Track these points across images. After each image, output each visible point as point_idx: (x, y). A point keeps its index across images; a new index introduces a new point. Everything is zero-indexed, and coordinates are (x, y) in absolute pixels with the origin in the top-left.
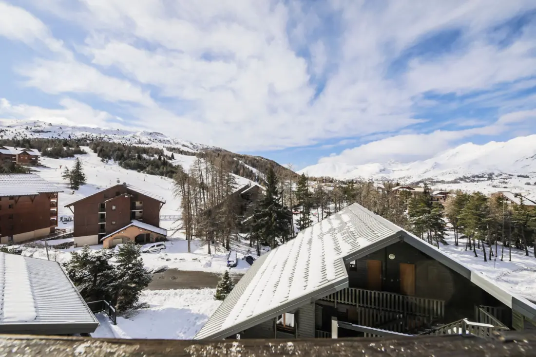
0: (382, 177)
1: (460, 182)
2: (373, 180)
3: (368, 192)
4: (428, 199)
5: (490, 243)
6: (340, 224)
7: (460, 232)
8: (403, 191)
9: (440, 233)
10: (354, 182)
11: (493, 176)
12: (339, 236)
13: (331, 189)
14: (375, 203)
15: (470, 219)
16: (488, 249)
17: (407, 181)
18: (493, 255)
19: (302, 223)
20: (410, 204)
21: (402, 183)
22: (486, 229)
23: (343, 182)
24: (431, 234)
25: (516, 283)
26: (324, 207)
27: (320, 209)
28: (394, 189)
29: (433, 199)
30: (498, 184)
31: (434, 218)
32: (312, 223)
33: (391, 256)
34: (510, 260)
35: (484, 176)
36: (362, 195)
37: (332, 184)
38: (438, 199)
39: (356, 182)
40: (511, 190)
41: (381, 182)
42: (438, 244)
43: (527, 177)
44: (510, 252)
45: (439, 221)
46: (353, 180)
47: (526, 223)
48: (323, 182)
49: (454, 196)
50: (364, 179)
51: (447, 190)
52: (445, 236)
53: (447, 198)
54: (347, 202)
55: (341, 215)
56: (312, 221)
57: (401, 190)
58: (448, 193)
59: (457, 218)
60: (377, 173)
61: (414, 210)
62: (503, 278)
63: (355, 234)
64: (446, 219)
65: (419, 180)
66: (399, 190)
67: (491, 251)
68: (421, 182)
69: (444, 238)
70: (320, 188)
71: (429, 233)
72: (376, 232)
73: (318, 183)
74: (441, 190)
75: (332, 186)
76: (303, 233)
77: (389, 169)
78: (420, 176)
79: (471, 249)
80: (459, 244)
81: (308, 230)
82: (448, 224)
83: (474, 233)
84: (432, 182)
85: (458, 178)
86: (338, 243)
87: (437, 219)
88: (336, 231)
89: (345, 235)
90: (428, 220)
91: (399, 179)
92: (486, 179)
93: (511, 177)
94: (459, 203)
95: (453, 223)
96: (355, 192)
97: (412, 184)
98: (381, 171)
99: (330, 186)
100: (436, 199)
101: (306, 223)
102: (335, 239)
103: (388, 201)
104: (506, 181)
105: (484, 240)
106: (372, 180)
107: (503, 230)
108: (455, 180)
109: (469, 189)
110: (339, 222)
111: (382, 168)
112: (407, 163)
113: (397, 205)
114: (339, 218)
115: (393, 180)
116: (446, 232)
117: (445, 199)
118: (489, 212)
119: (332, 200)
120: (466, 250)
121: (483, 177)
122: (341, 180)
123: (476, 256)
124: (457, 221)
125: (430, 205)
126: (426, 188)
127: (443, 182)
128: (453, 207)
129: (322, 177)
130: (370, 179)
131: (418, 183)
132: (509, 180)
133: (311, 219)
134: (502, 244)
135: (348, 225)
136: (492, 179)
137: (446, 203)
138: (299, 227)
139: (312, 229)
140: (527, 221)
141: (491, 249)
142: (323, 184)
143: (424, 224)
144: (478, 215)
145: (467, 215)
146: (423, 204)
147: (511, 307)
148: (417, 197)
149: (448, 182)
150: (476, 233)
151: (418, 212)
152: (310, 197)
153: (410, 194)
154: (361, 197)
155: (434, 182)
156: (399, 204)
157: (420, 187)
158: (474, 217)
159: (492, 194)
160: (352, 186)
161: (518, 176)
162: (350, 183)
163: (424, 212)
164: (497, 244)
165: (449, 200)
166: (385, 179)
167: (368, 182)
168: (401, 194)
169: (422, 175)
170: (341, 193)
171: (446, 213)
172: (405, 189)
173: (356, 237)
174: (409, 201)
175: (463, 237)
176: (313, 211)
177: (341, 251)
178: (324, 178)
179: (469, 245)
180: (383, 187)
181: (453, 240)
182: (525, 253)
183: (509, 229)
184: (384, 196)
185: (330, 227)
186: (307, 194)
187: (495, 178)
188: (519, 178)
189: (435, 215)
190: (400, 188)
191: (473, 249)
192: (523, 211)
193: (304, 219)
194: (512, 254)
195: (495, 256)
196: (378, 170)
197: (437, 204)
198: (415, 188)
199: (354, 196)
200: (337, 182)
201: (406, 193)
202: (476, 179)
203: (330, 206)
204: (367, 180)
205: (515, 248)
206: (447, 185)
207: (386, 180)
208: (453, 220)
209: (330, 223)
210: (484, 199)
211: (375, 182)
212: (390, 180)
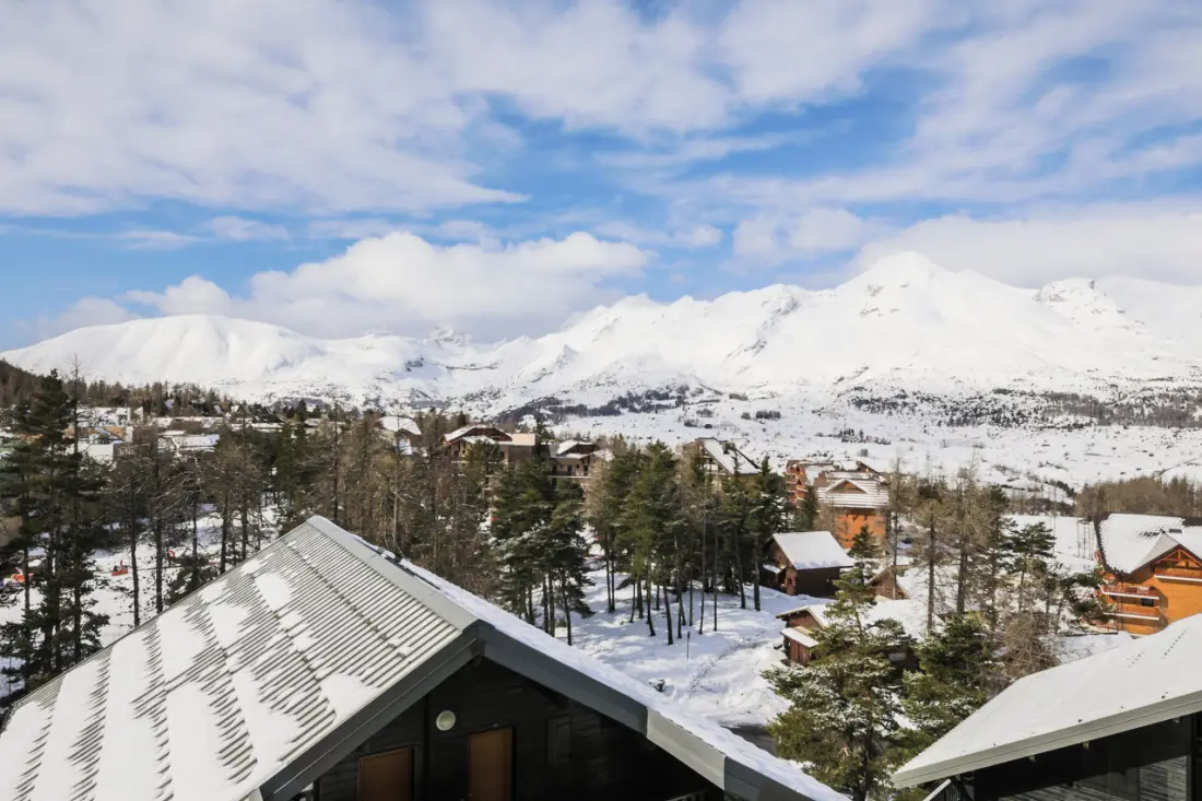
0: (413, 392)
1: (622, 410)
2: (382, 403)
3: (364, 460)
4: (547, 473)
5: (680, 589)
6: (247, 623)
7: (620, 570)
8: (481, 446)
9: (573, 581)
10: (310, 409)
11: (687, 394)
12: (245, 687)
13: (205, 442)
14: (389, 501)
15: (641, 526)
16: (675, 606)
17: (490, 406)
18: (684, 624)
19: (39, 637)
20: (498, 492)
21: (475, 412)
22: (673, 551)
23: (259, 412)
24: (551, 588)
25: (723, 690)
26: (166, 535)
27: (145, 552)
28: (449, 437)
29: (559, 469)
30: (696, 417)
31: (560, 536)
32: (103, 629)
33: (443, 718)
34: (715, 629)
35: (671, 395)
36: (342, 470)
37: (209, 422)
38: (570, 468)
39: (316, 414)
40: (718, 434)
41: (408, 410)
42: (568, 618)
43: (744, 398)
44: (715, 606)
45: (573, 544)
46: (303, 403)
47: (742, 522)
48: (164, 412)
49: (609, 456)
50: (348, 397)
51: (592, 437)
52: (586, 589)
53: (591, 461)
54: (276, 501)
55: (252, 577)
56: (103, 620)
57: (472, 440)
58: (594, 447)
59: (612, 528)
60: (397, 375)
61: (509, 515)
62: (705, 682)
63: (315, 664)
64: (587, 534)
65: (521, 403)
66: (465, 443)
67: (681, 613)
68: (527, 410)
69: (583, 595)
70: (146, 440)
71: (547, 584)
72: (394, 641)
73: (134, 417)
74: (578, 438)
75: (208, 432)
76: (49, 703)
77: (436, 360)
78: (524, 390)
79: (641, 616)
80: (618, 605)
81: (77, 681)
82: (594, 546)
83: (648, 567)
84: (554, 410)
85: (616, 398)
86: (238, 718)
87: (566, 538)
88: (231, 663)
89: (269, 677)
90: (546, 544)
91: (467, 399)
92: (673, 402)
93: (718, 397)
94: (617, 481)
95: (604, 545)
96: (312, 461)
97: (503, 417)
98: (409, 366)
99: (197, 430)
100: (565, 469)
101: (65, 637)
102: (224, 704)
103: (432, 491)
104: (710, 408)
105: (669, 584)
106: (377, 401)
107: (704, 548)
108: (612, 403)
109: (638, 430)
110: (243, 612)
111: (414, 358)
112: (492, 342)
113: (461, 500)
114: (244, 594)
115: (447, 404)
116: (589, 575)
117: (586, 469)
118: (678, 501)
119: (211, 499)
120: (631, 621)
121: (666, 397)
122: (251, 402)
123: (653, 634)
124: (613, 536)
125: (549, 494)
126: (541, 433)
127: (581, 411)
128: (604, 492)
129: (158, 387)
130: (373, 396)
131: (519, 414)
132: (714, 404)
133: (95, 610)
134: (701, 586)
135: (286, 622)
136: (684, 404)
137: (588, 481)
138: (17, 663)
139: (104, 671)
140: (744, 517)
141: (681, 605)
142: (166, 421)
143: (533, 559)
144: (659, 513)
145: (635, 516)
146: (532, 491)
147: (723, 788)
148: (517, 467)
149: (595, 412)
150: (653, 565)
151: (516, 519)
152: (91, 499)
153: (497, 453)
154: (336, 480)
155: (561, 410)
156: (465, 496)
157: (524, 430)
158: (651, 519)
159: (685, 447)
160: (300, 433)
161: (732, 397)
162: (290, 413)
163: (534, 516)
164: (692, 589)
165: (596, 471)
166: (422, 399)
167: (361, 409)
168: (471, 458)
169: (530, 386)
170: (253, 468)
171: (588, 514)
172: (483, 438)
173: (320, 674)
174: (494, 482)
175: (624, 585)
176: (103, 562)
177: (253, 754)
178: (170, 391)
179: (638, 604)
180: (416, 431)
181: (604, 597)
182: (739, 603)
183: (714, 542)
184: (420, 473)
185: (199, 643)
186: (75, 478)
187: (690, 400)
188: (732, 400)
189: (562, 523)
190: (468, 434)
191: (645, 614)
192: (739, 492)
193: (49, 617)
194: (718, 611)
195: (688, 623)
196: (398, 363)
197: (567, 484)
198: (513, 432)
199: (307, 476)
200: (235, 408)
201: (488, 454)
202: (655, 402)
203: (202, 523)
204: (358, 402)
205: (724, 592)
206: (591, 420)
207: (425, 404)
208: (606, 536)
209: (202, 624)
210: (667, 463)
211: (389, 410)
212: (440, 403)
